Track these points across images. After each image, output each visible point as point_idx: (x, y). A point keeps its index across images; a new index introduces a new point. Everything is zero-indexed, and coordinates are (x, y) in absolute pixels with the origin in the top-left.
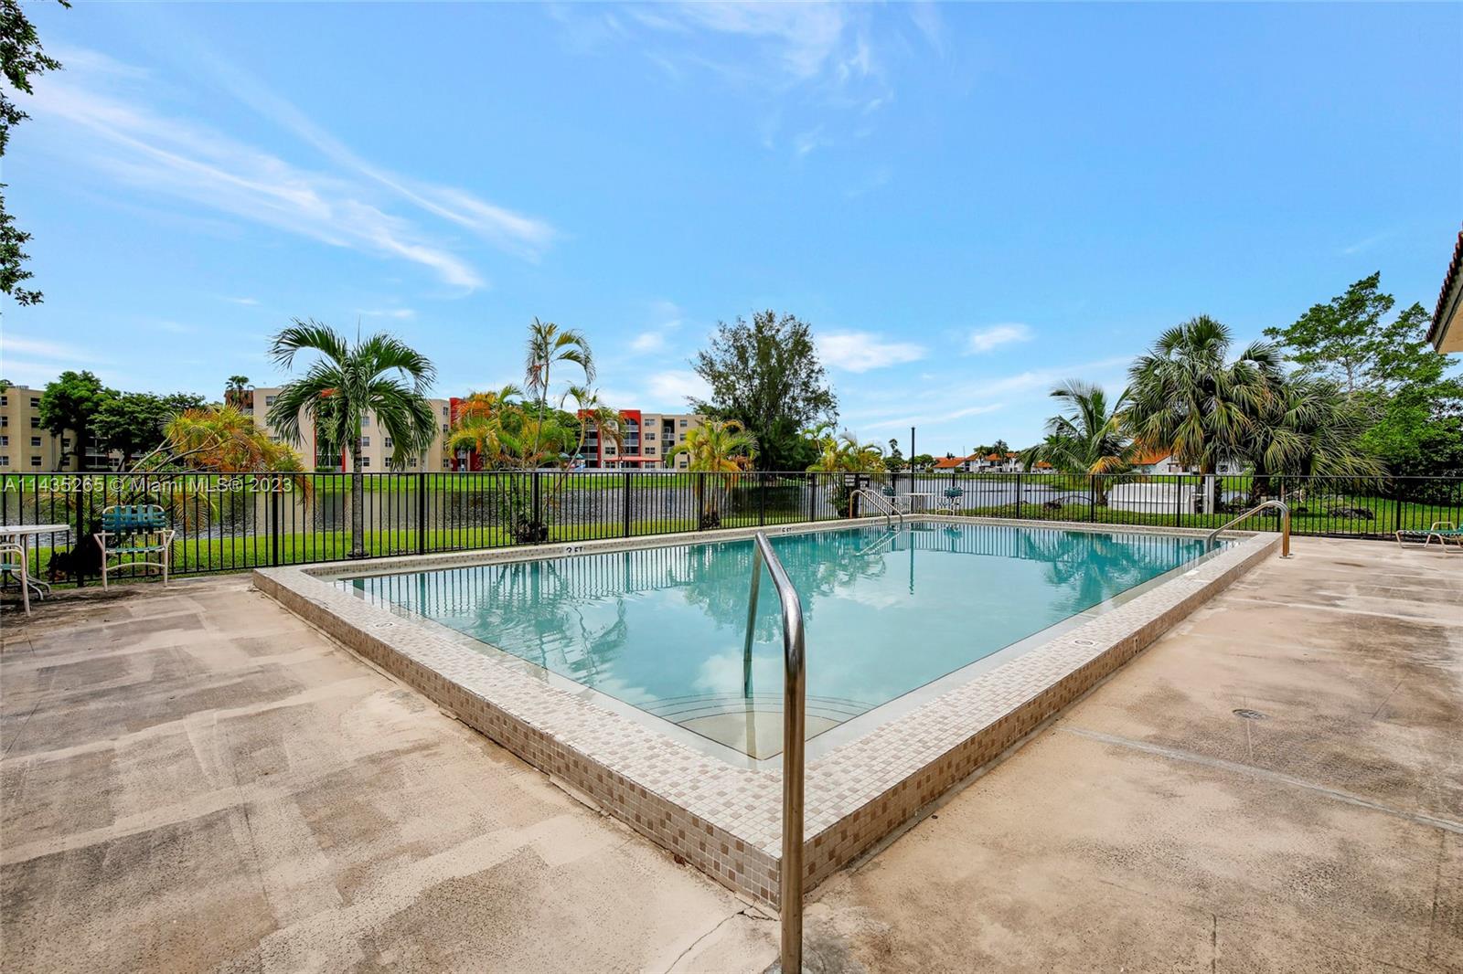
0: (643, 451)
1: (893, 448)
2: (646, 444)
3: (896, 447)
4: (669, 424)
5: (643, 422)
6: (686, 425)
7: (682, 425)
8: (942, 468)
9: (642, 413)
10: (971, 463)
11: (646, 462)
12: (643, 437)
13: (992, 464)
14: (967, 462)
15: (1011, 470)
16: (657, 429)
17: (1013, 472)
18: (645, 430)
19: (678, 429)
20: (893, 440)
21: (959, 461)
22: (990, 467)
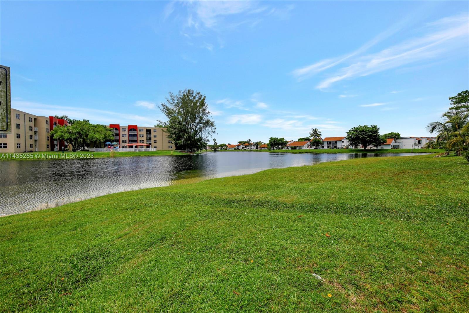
0: (139, 141)
1: (214, 141)
2: (140, 139)
3: (215, 141)
4: (149, 131)
5: (138, 130)
6: (156, 131)
7: (154, 132)
8: (230, 148)
9: (138, 126)
10: (239, 146)
11: (140, 145)
12: (139, 136)
13: (246, 147)
14: (238, 146)
15: (252, 148)
16: (144, 133)
17: (252, 149)
18: (139, 133)
19: (153, 133)
20: (214, 139)
21: (235, 146)
22: (245, 148)
